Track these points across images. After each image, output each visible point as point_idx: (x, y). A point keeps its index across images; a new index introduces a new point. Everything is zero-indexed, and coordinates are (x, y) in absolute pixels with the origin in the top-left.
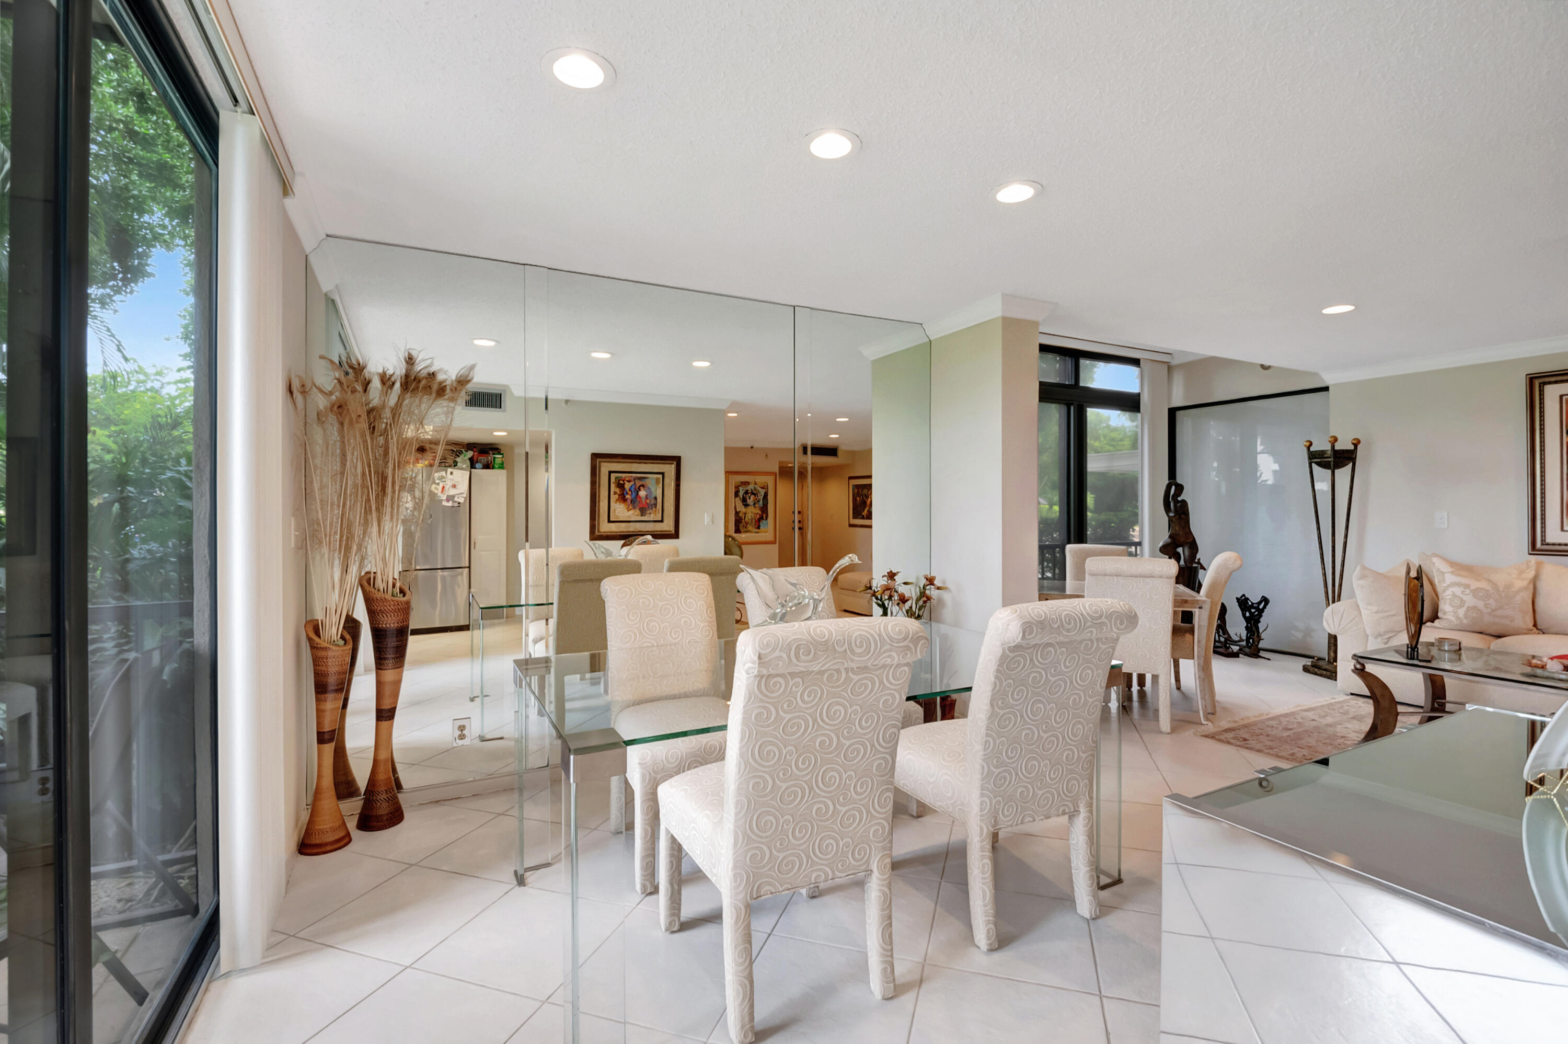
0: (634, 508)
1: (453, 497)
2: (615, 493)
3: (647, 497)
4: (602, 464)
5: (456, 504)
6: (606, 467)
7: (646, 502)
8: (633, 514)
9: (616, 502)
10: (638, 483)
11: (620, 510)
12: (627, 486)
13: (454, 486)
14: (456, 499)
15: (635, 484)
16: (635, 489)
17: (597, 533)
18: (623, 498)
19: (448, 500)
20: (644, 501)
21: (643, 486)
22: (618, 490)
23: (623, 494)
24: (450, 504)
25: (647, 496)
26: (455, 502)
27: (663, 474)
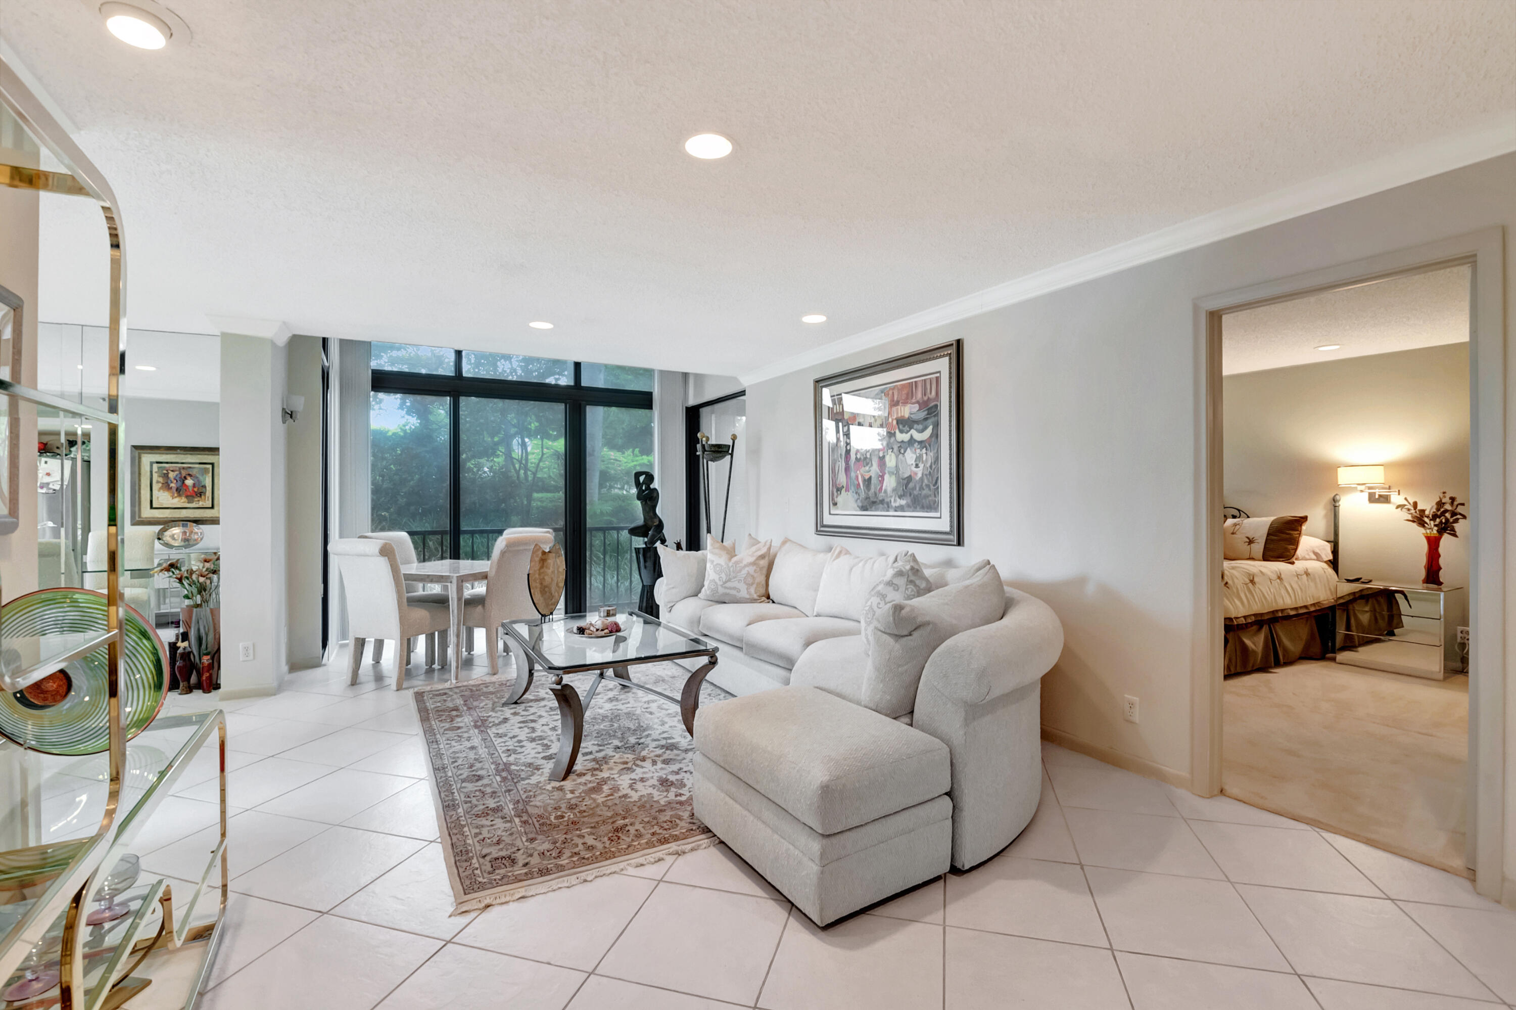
0: (179, 495)
1: (48, 484)
2: (158, 482)
3: (194, 486)
4: (143, 455)
5: (51, 491)
6: (147, 459)
7: (193, 490)
8: (178, 502)
9: (159, 490)
10: (184, 473)
11: (164, 498)
12: (172, 475)
13: (48, 474)
14: (51, 486)
15: (180, 473)
16: (180, 478)
17: (137, 519)
18: (166, 486)
19: (42, 488)
20: (191, 489)
21: (190, 475)
22: (161, 480)
23: (167, 483)
24: (44, 491)
25: (194, 484)
26: (50, 489)
27: (213, 464)
